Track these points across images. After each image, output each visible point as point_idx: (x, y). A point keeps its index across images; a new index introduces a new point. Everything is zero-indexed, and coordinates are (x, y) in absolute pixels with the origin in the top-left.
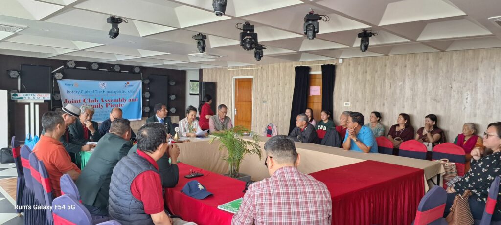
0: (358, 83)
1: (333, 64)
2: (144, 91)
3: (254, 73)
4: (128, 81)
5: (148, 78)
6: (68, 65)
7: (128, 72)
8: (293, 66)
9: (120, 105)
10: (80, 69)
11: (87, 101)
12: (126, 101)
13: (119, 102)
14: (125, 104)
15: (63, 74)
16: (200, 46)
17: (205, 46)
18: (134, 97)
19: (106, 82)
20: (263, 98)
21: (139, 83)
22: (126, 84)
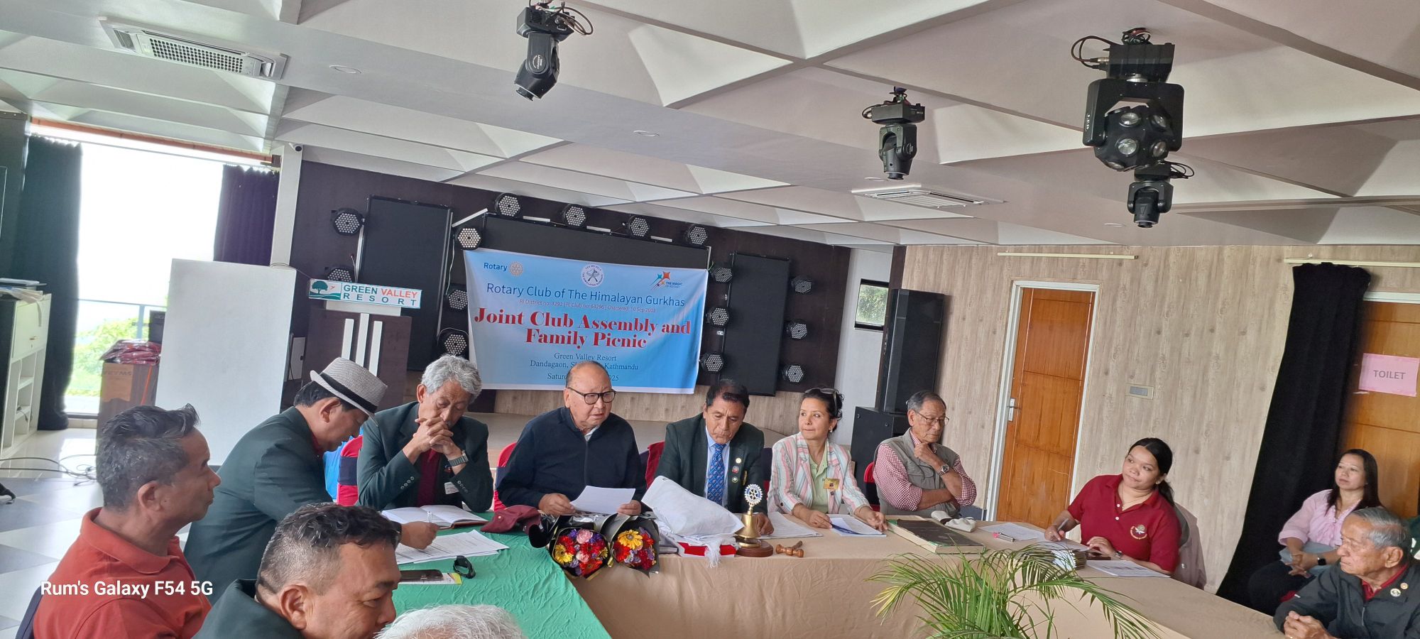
2: (710, 305)
3: (1104, 274)
4: (667, 270)
5: (726, 265)
6: (499, 208)
7: (671, 240)
8: (1286, 261)
9: (635, 341)
10: (533, 221)
11: (540, 319)
12: (653, 329)
13: (633, 331)
14: (649, 340)
15: (482, 232)
16: (890, 152)
17: (911, 149)
18: (681, 318)
19: (602, 269)
20: (1132, 377)
21: (701, 276)
22: (659, 277)
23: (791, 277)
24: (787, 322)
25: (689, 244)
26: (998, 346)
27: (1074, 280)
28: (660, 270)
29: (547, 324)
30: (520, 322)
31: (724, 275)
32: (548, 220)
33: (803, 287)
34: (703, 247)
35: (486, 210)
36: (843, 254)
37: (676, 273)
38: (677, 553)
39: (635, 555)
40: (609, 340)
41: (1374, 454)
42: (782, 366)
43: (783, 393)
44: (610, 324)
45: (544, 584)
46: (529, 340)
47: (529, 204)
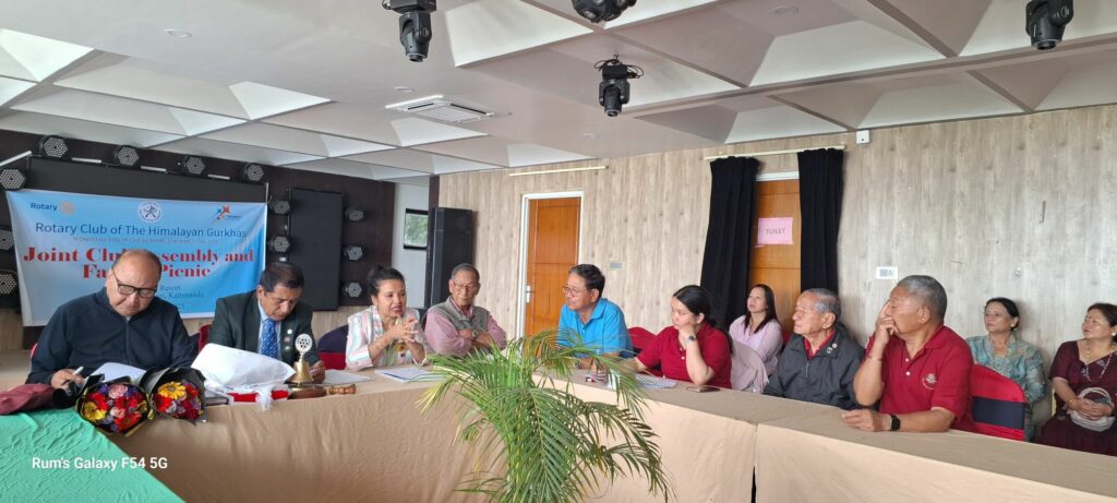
0: (924, 203)
1: (837, 148)
2: (272, 233)
3: (586, 182)
4: (226, 204)
5: (284, 199)
6: (43, 150)
7: (227, 178)
8: (706, 158)
9: (198, 271)
10: (82, 163)
11: (97, 255)
12: (216, 259)
13: (196, 262)
14: (213, 269)
15: (25, 172)
16: (410, 35)
17: (427, 32)
18: (243, 248)
19: (161, 206)
20: (611, 256)
21: (262, 209)
22: (219, 211)
23: (345, 209)
24: (344, 246)
25: (246, 181)
26: (515, 246)
27: (565, 189)
28: (220, 205)
29: (105, 260)
30: (75, 258)
31: (283, 207)
32: (100, 161)
33: (356, 215)
34: (261, 183)
35: (29, 153)
36: (387, 190)
37: (235, 207)
38: (227, 403)
39: (178, 405)
40: (171, 271)
41: (771, 287)
42: (342, 284)
43: (345, 308)
44: (172, 257)
45: (67, 437)
46: (86, 275)
47: (76, 146)
